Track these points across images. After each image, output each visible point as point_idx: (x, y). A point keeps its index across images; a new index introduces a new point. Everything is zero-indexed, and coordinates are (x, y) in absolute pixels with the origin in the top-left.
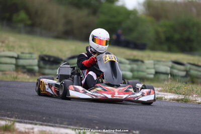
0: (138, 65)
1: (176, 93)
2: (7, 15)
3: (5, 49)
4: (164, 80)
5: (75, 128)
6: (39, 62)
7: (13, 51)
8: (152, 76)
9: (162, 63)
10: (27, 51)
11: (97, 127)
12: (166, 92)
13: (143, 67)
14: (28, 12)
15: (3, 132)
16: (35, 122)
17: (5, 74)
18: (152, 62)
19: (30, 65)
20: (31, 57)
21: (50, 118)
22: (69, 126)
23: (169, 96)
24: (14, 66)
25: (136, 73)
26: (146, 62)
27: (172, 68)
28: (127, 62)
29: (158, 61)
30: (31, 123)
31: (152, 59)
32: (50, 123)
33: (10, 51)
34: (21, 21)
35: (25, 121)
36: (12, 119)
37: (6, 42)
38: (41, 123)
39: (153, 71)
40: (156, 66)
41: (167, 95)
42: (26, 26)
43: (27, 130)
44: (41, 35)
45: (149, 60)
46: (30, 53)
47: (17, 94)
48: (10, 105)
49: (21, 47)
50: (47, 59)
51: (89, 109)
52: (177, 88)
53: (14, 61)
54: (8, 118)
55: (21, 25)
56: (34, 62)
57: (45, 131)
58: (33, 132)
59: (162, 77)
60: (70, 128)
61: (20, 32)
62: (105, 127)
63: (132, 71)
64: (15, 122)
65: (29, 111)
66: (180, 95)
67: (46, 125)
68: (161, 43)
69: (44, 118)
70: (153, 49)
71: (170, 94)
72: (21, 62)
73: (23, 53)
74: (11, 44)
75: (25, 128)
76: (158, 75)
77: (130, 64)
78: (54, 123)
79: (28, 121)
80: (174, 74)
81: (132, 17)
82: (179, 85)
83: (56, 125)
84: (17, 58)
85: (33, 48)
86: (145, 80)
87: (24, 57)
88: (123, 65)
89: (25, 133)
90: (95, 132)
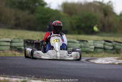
0: (84, 43)
4: (100, 52)
6: (24, 43)
7: (9, 38)
9: (98, 41)
13: (88, 45)
17: (4, 52)
18: (92, 41)
19: (19, 46)
20: (20, 41)
24: (9, 47)
25: (83, 49)
26: (89, 41)
27: (104, 44)
33: (7, 38)
39: (93, 47)
40: (95, 44)
46: (19, 39)
50: (29, 42)
53: (9, 44)
56: (21, 44)
59: (99, 50)
63: (81, 47)
72: (14, 44)
73: (14, 39)
76: (96, 49)
77: (79, 43)
80: (106, 48)
84: (11, 42)
86: (89, 53)
87: (15, 42)
88: (75, 44)
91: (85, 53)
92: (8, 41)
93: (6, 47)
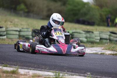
0: (90, 34)
1: (112, 50)
2: (14, 6)
3: (12, 26)
4: (105, 43)
5: (53, 71)
6: (32, 33)
7: (17, 27)
8: (98, 41)
9: (104, 33)
10: (25, 27)
11: (66, 71)
12: (107, 50)
13: (93, 35)
14: (26, 5)
15: (11, 75)
16: (30, 68)
17: (13, 41)
18: (98, 32)
19: (27, 35)
20: (28, 30)
21: (39, 66)
22: (50, 71)
23: (108, 52)
24: (18, 36)
25: (89, 39)
26: (95, 32)
27: (110, 36)
28: (84, 32)
29: (102, 32)
30: (28, 69)
31: (98, 31)
32: (39, 69)
33: (16, 27)
34: (22, 10)
35: (25, 68)
36: (17, 67)
37: (13, 22)
38: (34, 69)
39: (99, 38)
40: (101, 35)
41: (107, 52)
42: (25, 12)
43: (25, 73)
44: (34, 18)
45: (96, 31)
46: (27, 28)
48: (16, 59)
49: (22, 25)
50: (37, 31)
51: (62, 60)
52: (113, 47)
53: (17, 33)
54: (14, 66)
55: (21, 12)
56: (29, 33)
57: (36, 74)
58: (29, 74)
59: (104, 41)
60: (51, 72)
61: (21, 16)
62: (71, 71)
63: (86, 38)
64: (18, 68)
65: (26, 62)
66: (115, 52)
67: (37, 70)
68: (103, 21)
69: (35, 66)
70: (99, 25)
71: (109, 51)
72: (22, 33)
73: (23, 28)
74: (16, 23)
75: (24, 72)
76: (102, 40)
77: (85, 34)
78: (41, 69)
79: (26, 68)
80: (111, 39)
81: (86, 6)
82: (114, 45)
83: (43, 70)
84: (20, 31)
85: (28, 25)
86: (94, 43)
87: (23, 31)
88: (81, 35)
89: (25, 75)
90: (65, 74)
91: (90, 43)
92: (16, 30)
93: (14, 36)
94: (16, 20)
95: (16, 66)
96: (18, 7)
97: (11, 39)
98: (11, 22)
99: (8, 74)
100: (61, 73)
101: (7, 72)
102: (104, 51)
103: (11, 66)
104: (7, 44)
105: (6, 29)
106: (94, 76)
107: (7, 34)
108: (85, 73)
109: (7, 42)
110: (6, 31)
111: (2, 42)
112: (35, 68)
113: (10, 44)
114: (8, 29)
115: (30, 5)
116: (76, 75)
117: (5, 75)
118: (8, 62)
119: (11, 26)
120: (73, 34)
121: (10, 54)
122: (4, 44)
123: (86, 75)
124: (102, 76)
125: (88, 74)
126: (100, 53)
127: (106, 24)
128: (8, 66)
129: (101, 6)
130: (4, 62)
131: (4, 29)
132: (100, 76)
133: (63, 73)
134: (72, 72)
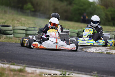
2: (20, 5)
3: (20, 25)
7: (24, 26)
10: (32, 26)
11: (73, 70)
12: (112, 49)
14: (32, 4)
15: (18, 73)
16: (37, 67)
17: (20, 39)
20: (34, 29)
21: (46, 64)
22: (57, 69)
24: (24, 35)
30: (35, 68)
34: (28, 9)
35: (32, 66)
37: (20, 21)
38: (40, 67)
41: (113, 51)
42: (31, 11)
43: (32, 72)
47: (26, 51)
48: (23, 57)
49: (28, 24)
51: (68, 59)
53: (24, 32)
54: (22, 65)
55: (28, 11)
57: (43, 72)
58: (36, 73)
61: (28, 15)
62: (77, 69)
64: (25, 67)
65: (33, 60)
67: (44, 69)
68: (109, 21)
69: (42, 65)
72: (29, 32)
73: (29, 27)
74: (23, 22)
75: (31, 70)
78: (48, 67)
81: (92, 6)
84: (27, 30)
85: (35, 24)
87: (30, 30)
89: (32, 73)
90: (71, 73)
92: (23, 29)
93: (21, 34)
94: (23, 19)
95: (23, 64)
96: (25, 6)
97: (18, 38)
98: (18, 21)
99: (16, 73)
100: (68, 72)
101: (14, 70)
102: (109, 51)
103: (19, 64)
104: (14, 42)
105: (13, 28)
106: (100, 75)
107: (14, 33)
108: (91, 72)
109: (14, 40)
110: (14, 30)
111: (10, 41)
112: (42, 66)
113: (17, 42)
114: (15, 28)
115: (37, 4)
116: (83, 74)
117: (12, 73)
118: (15, 61)
119: (18, 25)
120: (79, 33)
121: (17, 53)
122: (11, 42)
123: (92, 74)
124: (108, 75)
125: (93, 73)
126: (105, 52)
127: (112, 24)
128: (16, 64)
129: (106, 6)
130: (11, 61)
131: (11, 28)
132: (106, 75)
133: (70, 72)
134: (78, 71)
